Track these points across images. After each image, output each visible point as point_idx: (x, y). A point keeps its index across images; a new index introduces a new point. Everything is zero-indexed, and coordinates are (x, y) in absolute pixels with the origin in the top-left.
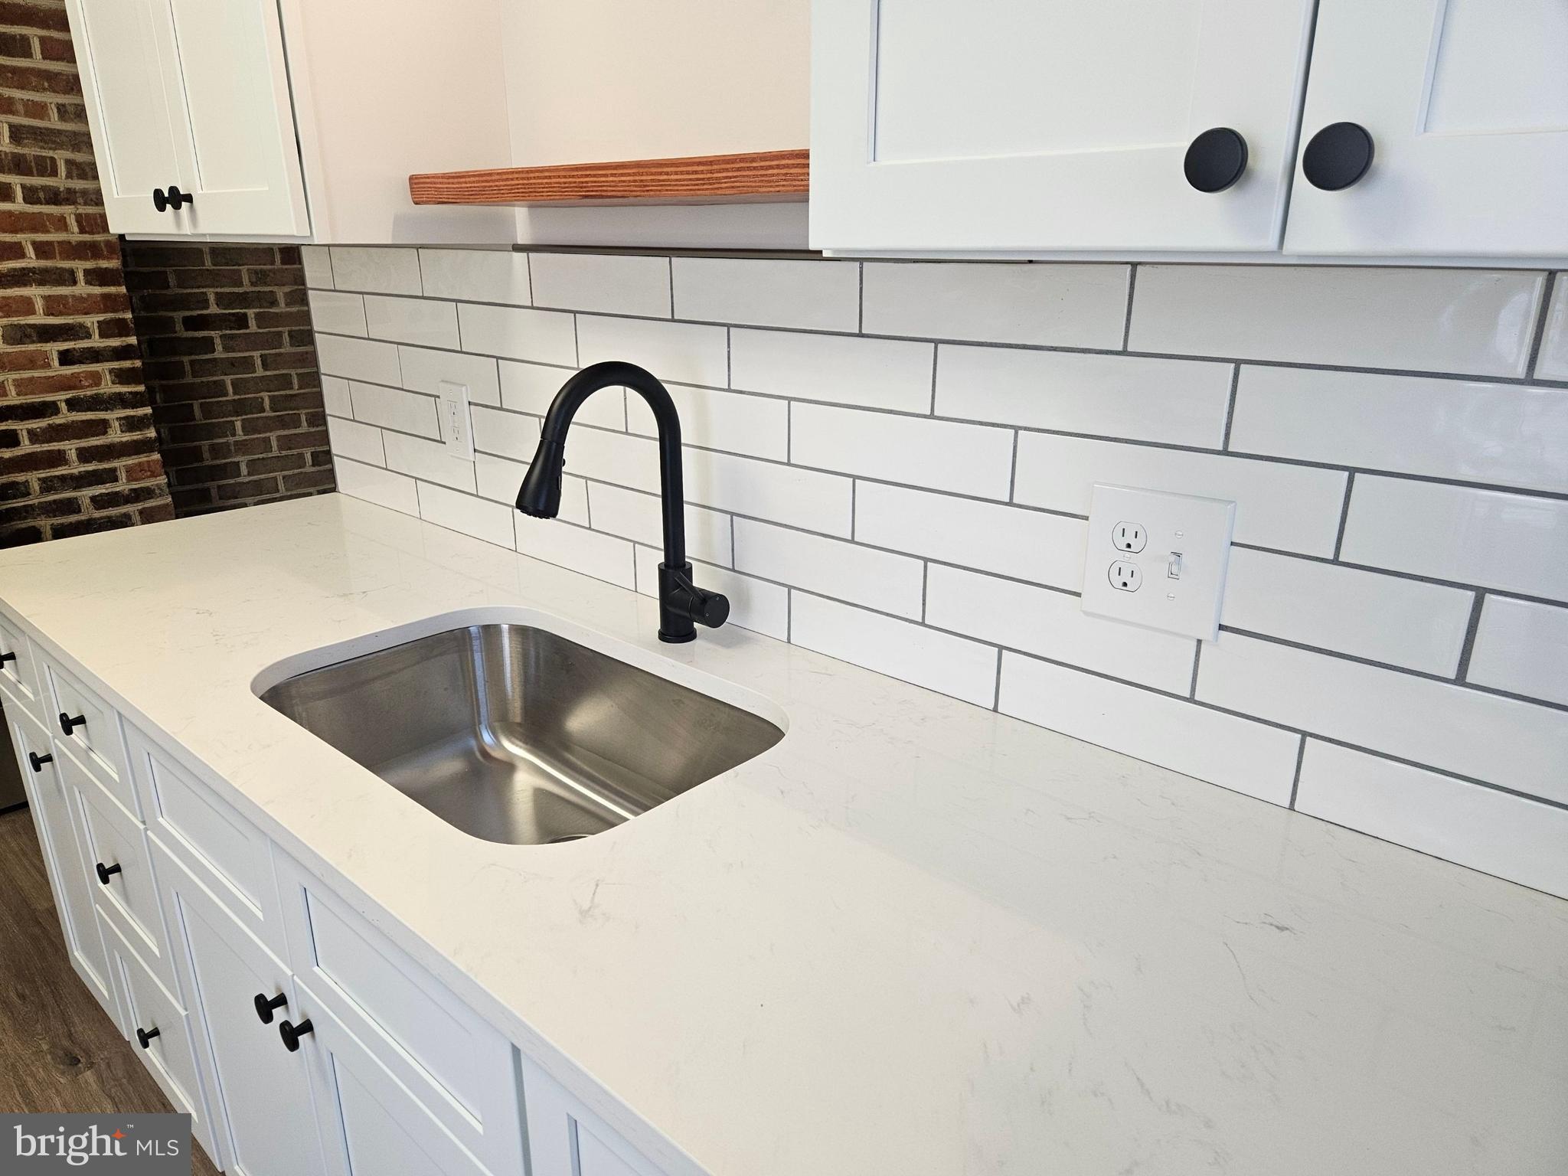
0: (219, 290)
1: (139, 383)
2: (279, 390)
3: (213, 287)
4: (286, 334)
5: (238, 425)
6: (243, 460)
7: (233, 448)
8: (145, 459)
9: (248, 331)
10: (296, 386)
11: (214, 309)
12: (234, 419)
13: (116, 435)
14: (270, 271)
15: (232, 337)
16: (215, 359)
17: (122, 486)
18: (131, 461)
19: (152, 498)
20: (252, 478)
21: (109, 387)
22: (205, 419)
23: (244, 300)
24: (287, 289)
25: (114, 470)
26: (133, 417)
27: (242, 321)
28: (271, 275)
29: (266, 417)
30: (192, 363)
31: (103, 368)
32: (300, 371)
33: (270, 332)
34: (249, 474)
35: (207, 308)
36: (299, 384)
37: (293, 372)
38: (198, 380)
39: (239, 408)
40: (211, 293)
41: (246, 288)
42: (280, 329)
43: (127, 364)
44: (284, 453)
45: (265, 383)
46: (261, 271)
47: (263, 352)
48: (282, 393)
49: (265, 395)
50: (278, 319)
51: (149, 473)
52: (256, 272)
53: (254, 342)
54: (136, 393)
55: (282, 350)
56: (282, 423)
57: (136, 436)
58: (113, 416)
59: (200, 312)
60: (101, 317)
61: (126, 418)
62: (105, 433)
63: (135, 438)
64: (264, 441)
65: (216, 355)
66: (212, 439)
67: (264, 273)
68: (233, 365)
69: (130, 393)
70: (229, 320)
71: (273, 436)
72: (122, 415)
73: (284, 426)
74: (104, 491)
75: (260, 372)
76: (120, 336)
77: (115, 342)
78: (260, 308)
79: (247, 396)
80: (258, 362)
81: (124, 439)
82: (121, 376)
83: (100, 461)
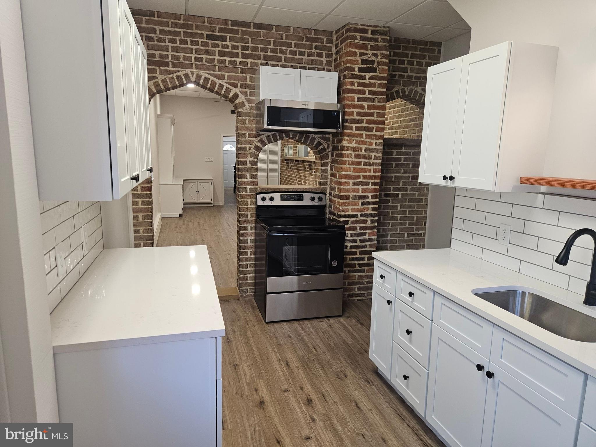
0: (394, 187)
1: (376, 211)
2: (403, 215)
3: (392, 186)
4: (408, 199)
5: (391, 223)
6: (389, 233)
7: (388, 230)
8: (373, 231)
9: (398, 198)
10: (407, 214)
11: (392, 192)
12: (390, 222)
13: (369, 224)
14: (408, 182)
15: (394, 199)
16: (389, 205)
17: (367, 237)
18: (370, 231)
19: (372, 241)
20: (391, 239)
21: (370, 212)
22: (383, 221)
23: (399, 190)
24: (411, 187)
25: (366, 233)
26: (373, 220)
27: (398, 195)
28: (408, 183)
29: (398, 222)
30: (383, 206)
31: (370, 207)
32: (409, 210)
33: (404, 199)
34: (390, 237)
35: (390, 191)
36: (408, 213)
37: (407, 210)
38: (384, 210)
39: (392, 219)
40: (392, 187)
41: (401, 186)
42: (406, 198)
43: (375, 206)
44: (400, 233)
45: (400, 213)
46: (406, 182)
47: (401, 204)
48: (403, 216)
49: (399, 216)
50: (406, 195)
51: (373, 235)
52: (404, 182)
53: (400, 201)
54: (375, 214)
55: (406, 204)
56: (402, 224)
57: (373, 225)
58: (369, 219)
59: (388, 192)
60: (372, 194)
61: (372, 220)
62: (366, 223)
63: (372, 225)
64: (396, 229)
65: (390, 204)
66: (383, 227)
67: (406, 183)
68: (393, 207)
69: (374, 213)
70: (395, 195)
71: (398, 228)
72: (371, 219)
73: (402, 225)
74: (363, 238)
75: (399, 209)
76: (375, 199)
77: (374, 200)
78: (403, 192)
79: (395, 216)
80: (399, 207)
81: (370, 225)
82: (373, 209)
83: (364, 230)
